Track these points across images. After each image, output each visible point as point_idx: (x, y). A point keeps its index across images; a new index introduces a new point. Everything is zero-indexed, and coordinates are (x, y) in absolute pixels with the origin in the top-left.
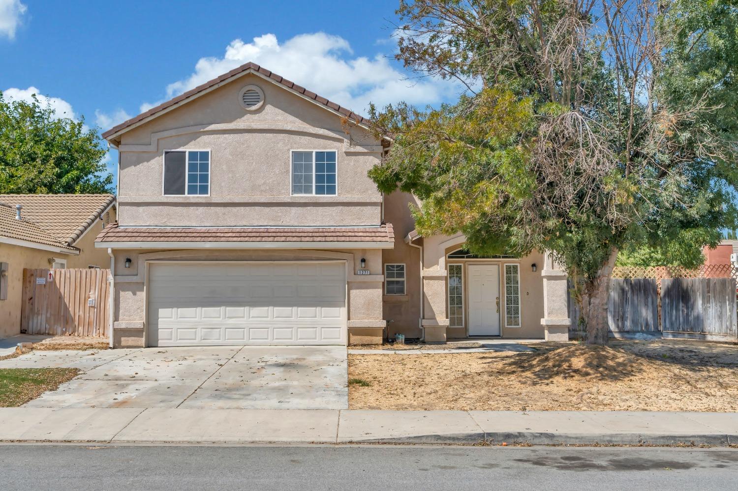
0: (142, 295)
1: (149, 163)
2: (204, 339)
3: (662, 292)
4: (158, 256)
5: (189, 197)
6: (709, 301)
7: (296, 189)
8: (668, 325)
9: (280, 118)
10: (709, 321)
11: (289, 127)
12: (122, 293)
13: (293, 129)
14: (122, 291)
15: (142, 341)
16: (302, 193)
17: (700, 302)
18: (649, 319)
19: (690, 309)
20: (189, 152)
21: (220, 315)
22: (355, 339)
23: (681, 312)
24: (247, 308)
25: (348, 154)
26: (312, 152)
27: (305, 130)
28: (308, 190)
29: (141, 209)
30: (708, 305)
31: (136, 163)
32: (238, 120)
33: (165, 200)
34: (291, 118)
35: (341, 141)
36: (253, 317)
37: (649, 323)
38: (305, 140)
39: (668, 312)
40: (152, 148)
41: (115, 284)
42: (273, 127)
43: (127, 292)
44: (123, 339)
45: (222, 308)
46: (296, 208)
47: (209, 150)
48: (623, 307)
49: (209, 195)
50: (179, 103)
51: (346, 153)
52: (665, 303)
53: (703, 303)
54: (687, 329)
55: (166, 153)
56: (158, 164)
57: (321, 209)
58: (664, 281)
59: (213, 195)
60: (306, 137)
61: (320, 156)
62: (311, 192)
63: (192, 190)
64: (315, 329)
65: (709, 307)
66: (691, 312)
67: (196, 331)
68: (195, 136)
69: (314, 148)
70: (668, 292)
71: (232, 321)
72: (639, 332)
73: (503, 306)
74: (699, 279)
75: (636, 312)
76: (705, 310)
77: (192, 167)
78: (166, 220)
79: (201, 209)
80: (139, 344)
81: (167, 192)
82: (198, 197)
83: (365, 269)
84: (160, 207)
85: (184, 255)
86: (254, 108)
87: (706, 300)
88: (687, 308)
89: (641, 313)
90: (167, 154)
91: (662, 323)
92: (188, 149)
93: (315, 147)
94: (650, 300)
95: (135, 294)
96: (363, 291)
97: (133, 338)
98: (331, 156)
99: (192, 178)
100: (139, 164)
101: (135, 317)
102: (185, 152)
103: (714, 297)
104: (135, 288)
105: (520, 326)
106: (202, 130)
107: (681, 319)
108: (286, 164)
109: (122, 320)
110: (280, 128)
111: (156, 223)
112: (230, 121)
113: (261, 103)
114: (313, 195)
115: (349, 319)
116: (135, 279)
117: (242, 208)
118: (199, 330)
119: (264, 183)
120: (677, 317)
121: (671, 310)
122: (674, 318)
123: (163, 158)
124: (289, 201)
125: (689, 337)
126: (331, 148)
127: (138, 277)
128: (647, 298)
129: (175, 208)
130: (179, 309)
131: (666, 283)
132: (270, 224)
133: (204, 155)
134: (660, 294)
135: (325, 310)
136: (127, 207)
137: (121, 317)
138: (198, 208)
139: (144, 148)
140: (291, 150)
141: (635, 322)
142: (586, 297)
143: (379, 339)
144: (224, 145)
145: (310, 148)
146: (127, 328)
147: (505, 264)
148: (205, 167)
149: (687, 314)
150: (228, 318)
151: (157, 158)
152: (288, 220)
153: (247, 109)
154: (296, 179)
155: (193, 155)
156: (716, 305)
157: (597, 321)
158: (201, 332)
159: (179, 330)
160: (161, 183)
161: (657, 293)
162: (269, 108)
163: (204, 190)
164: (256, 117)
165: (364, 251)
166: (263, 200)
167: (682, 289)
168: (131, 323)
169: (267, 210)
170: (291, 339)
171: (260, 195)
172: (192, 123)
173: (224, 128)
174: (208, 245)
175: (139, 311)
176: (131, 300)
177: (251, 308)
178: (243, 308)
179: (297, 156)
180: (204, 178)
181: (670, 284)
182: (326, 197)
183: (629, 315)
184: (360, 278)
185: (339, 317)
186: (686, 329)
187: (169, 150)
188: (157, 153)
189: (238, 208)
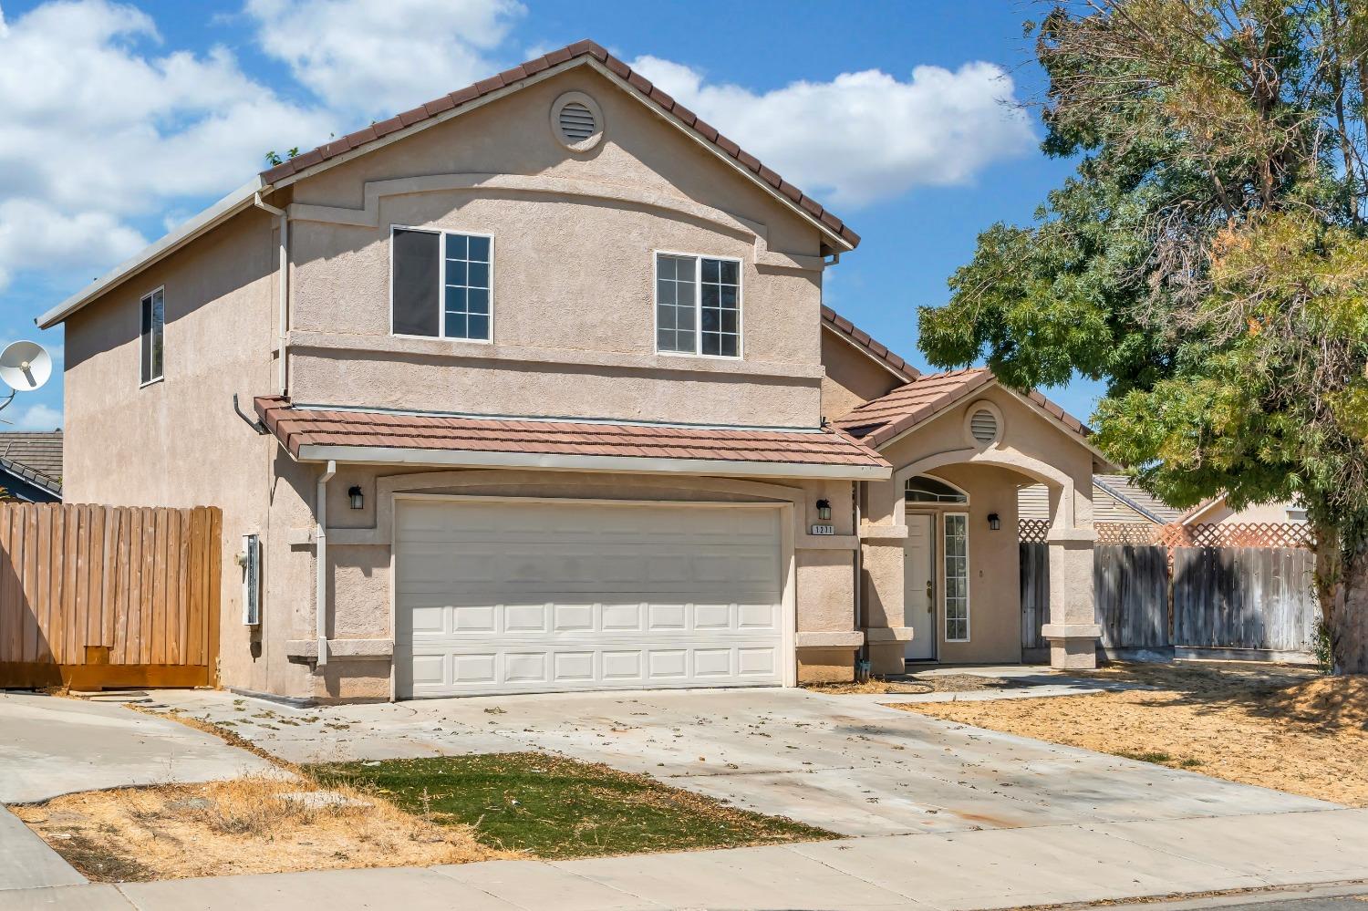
0: (388, 575)
1: (359, 254)
2: (510, 679)
3: (1176, 572)
4: (418, 481)
5: (450, 343)
6: (1278, 590)
7: (665, 341)
8: (1186, 634)
9: (632, 175)
10: (1275, 628)
11: (651, 198)
12: (339, 572)
13: (660, 203)
14: (339, 566)
15: (389, 685)
16: (674, 349)
17: (1257, 592)
18: (1156, 624)
19: (1235, 606)
20: (448, 236)
21: (543, 622)
22: (811, 672)
23: (1216, 611)
24: (596, 607)
25: (763, 269)
26: (695, 259)
27: (684, 209)
28: (687, 344)
29: (343, 365)
30: (1275, 597)
31: (331, 251)
32: (550, 170)
33: (399, 348)
34: (655, 178)
35: (749, 239)
36: (608, 627)
37: (1157, 631)
38: (682, 229)
39: (1189, 610)
40: (365, 218)
41: (328, 547)
42: (622, 196)
43: (350, 569)
44: (343, 681)
45: (548, 607)
46: (665, 383)
47: (491, 235)
48: (1121, 601)
49: (490, 341)
50: (439, 116)
51: (758, 266)
52: (1181, 594)
53: (1266, 594)
54: (1230, 642)
55: (397, 232)
56: (379, 257)
57: (712, 386)
58: (1180, 550)
59: (497, 341)
60: (683, 225)
61: (709, 267)
62: (692, 348)
63: (455, 328)
64: (726, 652)
65: (1278, 601)
66: (1238, 611)
67: (493, 661)
68: (462, 197)
69: (698, 251)
70: (1190, 573)
71: (565, 636)
72: (1141, 648)
73: (942, 598)
74: (1257, 550)
75: (1139, 611)
76: (1268, 606)
77: (455, 273)
78: (398, 395)
79: (474, 373)
80: (379, 692)
81: (399, 328)
82: (469, 345)
83: (825, 522)
84: (386, 364)
85: (476, 482)
86: (583, 146)
87: (1271, 587)
88: (1230, 603)
89: (1146, 614)
90: (401, 236)
91: (1176, 632)
92: (445, 227)
93: (701, 247)
94: (1158, 586)
95: (368, 573)
96: (819, 569)
97: (366, 679)
98: (731, 270)
99: (454, 299)
100: (336, 254)
101: (371, 630)
102: (437, 235)
103: (1289, 583)
104: (370, 558)
105: (968, 639)
106: (476, 185)
107: (1217, 623)
108: (646, 282)
109: (341, 636)
110: (634, 197)
111: (378, 402)
112: (533, 172)
113: (597, 137)
114: (697, 357)
115: (797, 631)
116: (369, 536)
117: (559, 375)
118: (500, 658)
119: (603, 322)
120: (1208, 622)
121: (1196, 605)
122: (1200, 623)
123: (389, 245)
124: (654, 364)
125: (1233, 656)
126: (729, 254)
127: (378, 531)
128: (1154, 584)
129: (416, 367)
130: (458, 610)
131: (1186, 555)
132: (616, 415)
133: (480, 246)
134: (1172, 577)
135: (745, 610)
136: (313, 359)
137: (337, 630)
138: (468, 369)
139: (348, 217)
140: (656, 251)
141: (1137, 630)
142: (1341, 588)
143: (847, 672)
144: (521, 225)
145: (690, 249)
146: (357, 656)
147: (946, 514)
148: (480, 275)
149: (1230, 615)
150: (560, 628)
151: (378, 243)
152: (650, 409)
153: (569, 146)
154: (665, 317)
155: (455, 243)
156: (1292, 597)
157: (1361, 632)
158: (504, 663)
159: (457, 658)
160: (386, 307)
161: (1168, 575)
162: (611, 148)
163: (479, 329)
164: (585, 166)
165: (822, 483)
166: (601, 361)
167: (1220, 567)
168: (364, 644)
169: (607, 382)
170: (682, 674)
171: (596, 349)
172: (451, 166)
173: (523, 186)
174: (546, 462)
175: (378, 613)
176: (359, 589)
177: (605, 607)
178: (588, 607)
179: (666, 264)
180: (480, 301)
181: (1194, 558)
182: (721, 362)
183: (1130, 616)
184: (817, 543)
185: (770, 625)
186: (1226, 642)
187: (403, 227)
188: (376, 234)
189: (550, 375)
